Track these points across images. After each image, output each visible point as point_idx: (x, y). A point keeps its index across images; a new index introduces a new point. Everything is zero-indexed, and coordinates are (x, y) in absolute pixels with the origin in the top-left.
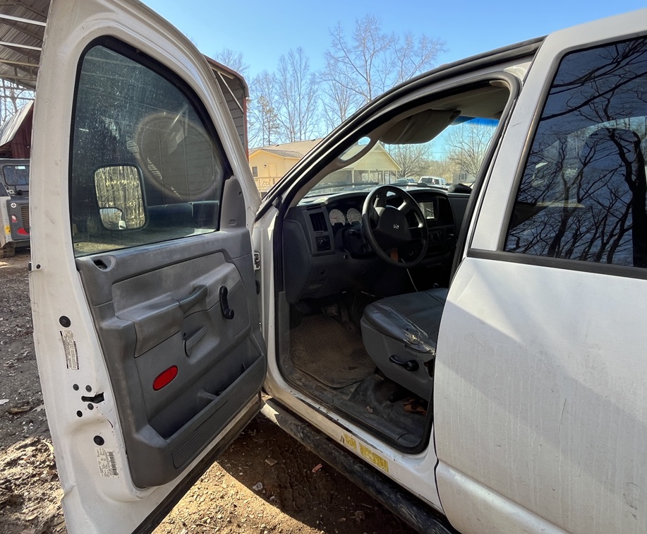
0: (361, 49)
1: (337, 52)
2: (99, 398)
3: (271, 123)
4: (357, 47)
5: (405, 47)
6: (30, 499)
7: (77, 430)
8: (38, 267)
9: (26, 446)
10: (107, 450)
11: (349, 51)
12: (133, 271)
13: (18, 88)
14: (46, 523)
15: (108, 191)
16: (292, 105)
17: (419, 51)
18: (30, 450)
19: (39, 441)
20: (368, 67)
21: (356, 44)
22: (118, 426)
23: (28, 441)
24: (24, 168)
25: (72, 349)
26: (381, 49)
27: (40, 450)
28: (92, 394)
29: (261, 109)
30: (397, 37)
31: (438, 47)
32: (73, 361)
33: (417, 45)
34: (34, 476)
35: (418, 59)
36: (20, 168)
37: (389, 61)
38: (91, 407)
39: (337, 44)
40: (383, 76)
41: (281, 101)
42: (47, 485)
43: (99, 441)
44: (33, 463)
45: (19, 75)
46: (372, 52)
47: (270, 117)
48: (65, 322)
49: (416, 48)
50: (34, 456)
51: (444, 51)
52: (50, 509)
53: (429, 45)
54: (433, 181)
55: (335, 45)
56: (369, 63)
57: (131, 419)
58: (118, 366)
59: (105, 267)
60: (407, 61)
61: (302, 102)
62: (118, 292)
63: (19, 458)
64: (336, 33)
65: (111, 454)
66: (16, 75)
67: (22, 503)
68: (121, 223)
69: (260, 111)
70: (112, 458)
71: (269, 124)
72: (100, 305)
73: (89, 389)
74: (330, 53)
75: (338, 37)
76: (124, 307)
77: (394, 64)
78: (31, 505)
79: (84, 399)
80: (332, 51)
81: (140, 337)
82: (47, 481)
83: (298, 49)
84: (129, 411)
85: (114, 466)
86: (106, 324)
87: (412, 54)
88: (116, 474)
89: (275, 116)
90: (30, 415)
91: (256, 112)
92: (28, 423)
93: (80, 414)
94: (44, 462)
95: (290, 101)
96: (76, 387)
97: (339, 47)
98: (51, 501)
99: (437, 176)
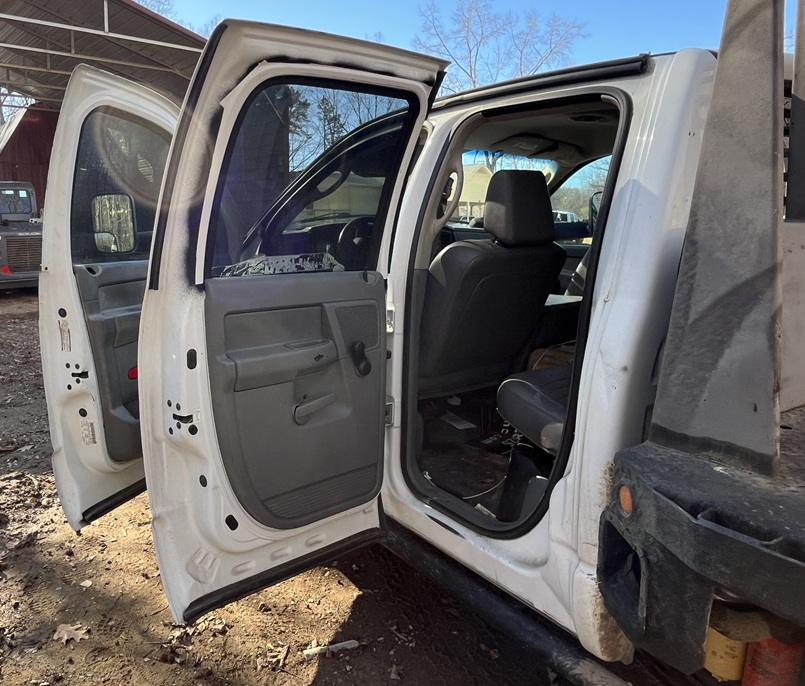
0: (463, 34)
1: (429, 38)
2: (84, 375)
3: (336, 135)
4: (459, 32)
5: (527, 31)
6: (14, 520)
7: (67, 402)
8: (46, 269)
9: (10, 478)
10: (89, 421)
11: (447, 38)
12: (116, 279)
13: (9, 94)
14: (30, 535)
15: (112, 222)
16: (366, 111)
17: (546, 36)
18: (14, 483)
19: (23, 475)
20: (473, 60)
21: (457, 27)
22: (98, 401)
23: (13, 475)
24: (12, 192)
25: (66, 335)
26: (492, 34)
27: (24, 484)
28: (79, 371)
29: (322, 116)
30: (515, 18)
31: (575, 31)
32: (67, 346)
33: (543, 28)
34: (18, 502)
35: (546, 47)
36: (8, 192)
37: (503, 50)
38: (78, 381)
39: (430, 29)
40: (494, 71)
41: (350, 105)
42: (31, 511)
43: (83, 413)
44: (17, 492)
45: (11, 78)
46: (479, 38)
47: (334, 127)
48: (63, 313)
49: (541, 33)
50: (18, 487)
51: (584, 37)
52: (33, 528)
53: (560, 29)
54: (559, 216)
55: (426, 29)
56: (474, 53)
57: (109, 397)
58: (101, 351)
59: (95, 273)
60: (529, 50)
61: (379, 106)
62: (104, 295)
63: (4, 488)
64: (429, 13)
65: (92, 425)
66: (8, 79)
67: (8, 522)
68: (113, 247)
69: (320, 120)
70: (93, 429)
71: (333, 137)
72: (89, 303)
73: (77, 367)
74: (419, 40)
75: (431, 18)
76: (108, 308)
77: (509, 55)
78: (16, 525)
79: (74, 375)
80: (423, 37)
81: (118, 330)
82: (31, 507)
83: (376, 35)
84: (108, 390)
85: (93, 435)
86: (92, 317)
87: (536, 40)
88: (95, 442)
89: (342, 126)
90: (14, 454)
91: (315, 120)
92: (12, 461)
93: (69, 387)
94: (29, 492)
95: (362, 106)
96: (68, 366)
97: (433, 31)
98: (34, 522)
99: (565, 209)
